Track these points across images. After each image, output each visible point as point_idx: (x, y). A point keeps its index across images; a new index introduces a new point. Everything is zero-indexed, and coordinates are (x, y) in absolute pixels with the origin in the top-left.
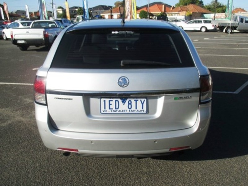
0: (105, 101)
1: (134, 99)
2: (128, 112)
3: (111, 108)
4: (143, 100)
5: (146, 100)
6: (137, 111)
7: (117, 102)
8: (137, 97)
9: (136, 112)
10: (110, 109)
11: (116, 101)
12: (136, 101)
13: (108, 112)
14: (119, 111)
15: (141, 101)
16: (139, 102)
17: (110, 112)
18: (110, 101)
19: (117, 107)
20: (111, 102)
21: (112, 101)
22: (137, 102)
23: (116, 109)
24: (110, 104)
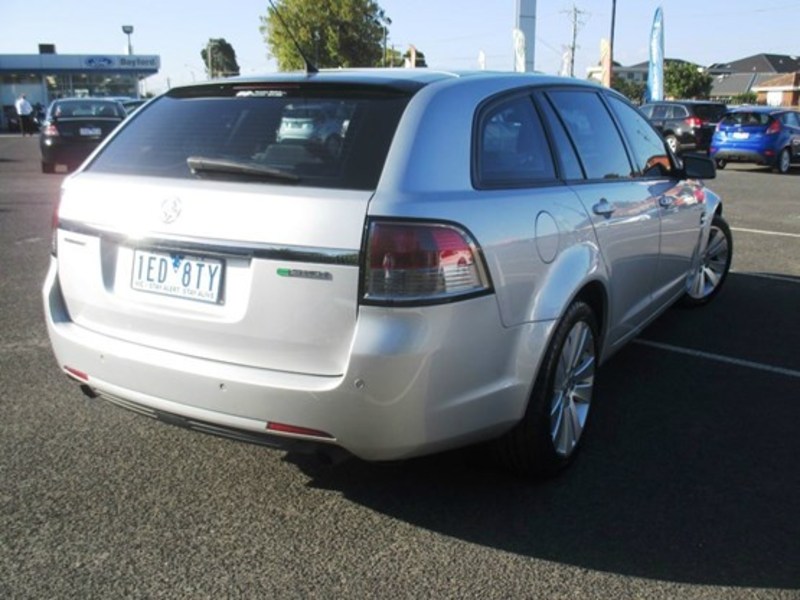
0: (141, 258)
1: (197, 260)
2: (180, 293)
3: (151, 277)
4: (214, 266)
5: (220, 266)
6: (200, 294)
7: (163, 263)
8: (203, 257)
9: (196, 296)
10: (149, 279)
11: (162, 260)
12: (201, 266)
13: (144, 288)
14: (165, 289)
15: (210, 267)
16: (205, 270)
17: (148, 288)
18: (151, 259)
19: (162, 279)
20: (153, 263)
21: (154, 259)
22: (203, 268)
23: (160, 281)
24: (150, 268)
